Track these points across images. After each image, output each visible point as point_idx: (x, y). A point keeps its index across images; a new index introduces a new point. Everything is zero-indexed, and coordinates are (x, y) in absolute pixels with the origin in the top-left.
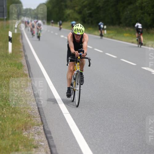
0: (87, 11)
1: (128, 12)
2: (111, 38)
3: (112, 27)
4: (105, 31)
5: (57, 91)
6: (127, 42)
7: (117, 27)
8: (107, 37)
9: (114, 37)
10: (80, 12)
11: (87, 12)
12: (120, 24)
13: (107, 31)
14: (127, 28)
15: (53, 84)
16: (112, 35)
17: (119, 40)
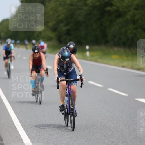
0: (63, 28)
1: (117, 28)
2: (96, 61)
3: (96, 47)
4: (88, 53)
5: (26, 132)
6: (116, 65)
7: (103, 47)
8: (90, 60)
9: (99, 60)
10: (54, 30)
11: (65, 28)
12: (106, 42)
13: (90, 53)
14: (116, 49)
15: (21, 124)
16: (96, 57)
17: (106, 63)
